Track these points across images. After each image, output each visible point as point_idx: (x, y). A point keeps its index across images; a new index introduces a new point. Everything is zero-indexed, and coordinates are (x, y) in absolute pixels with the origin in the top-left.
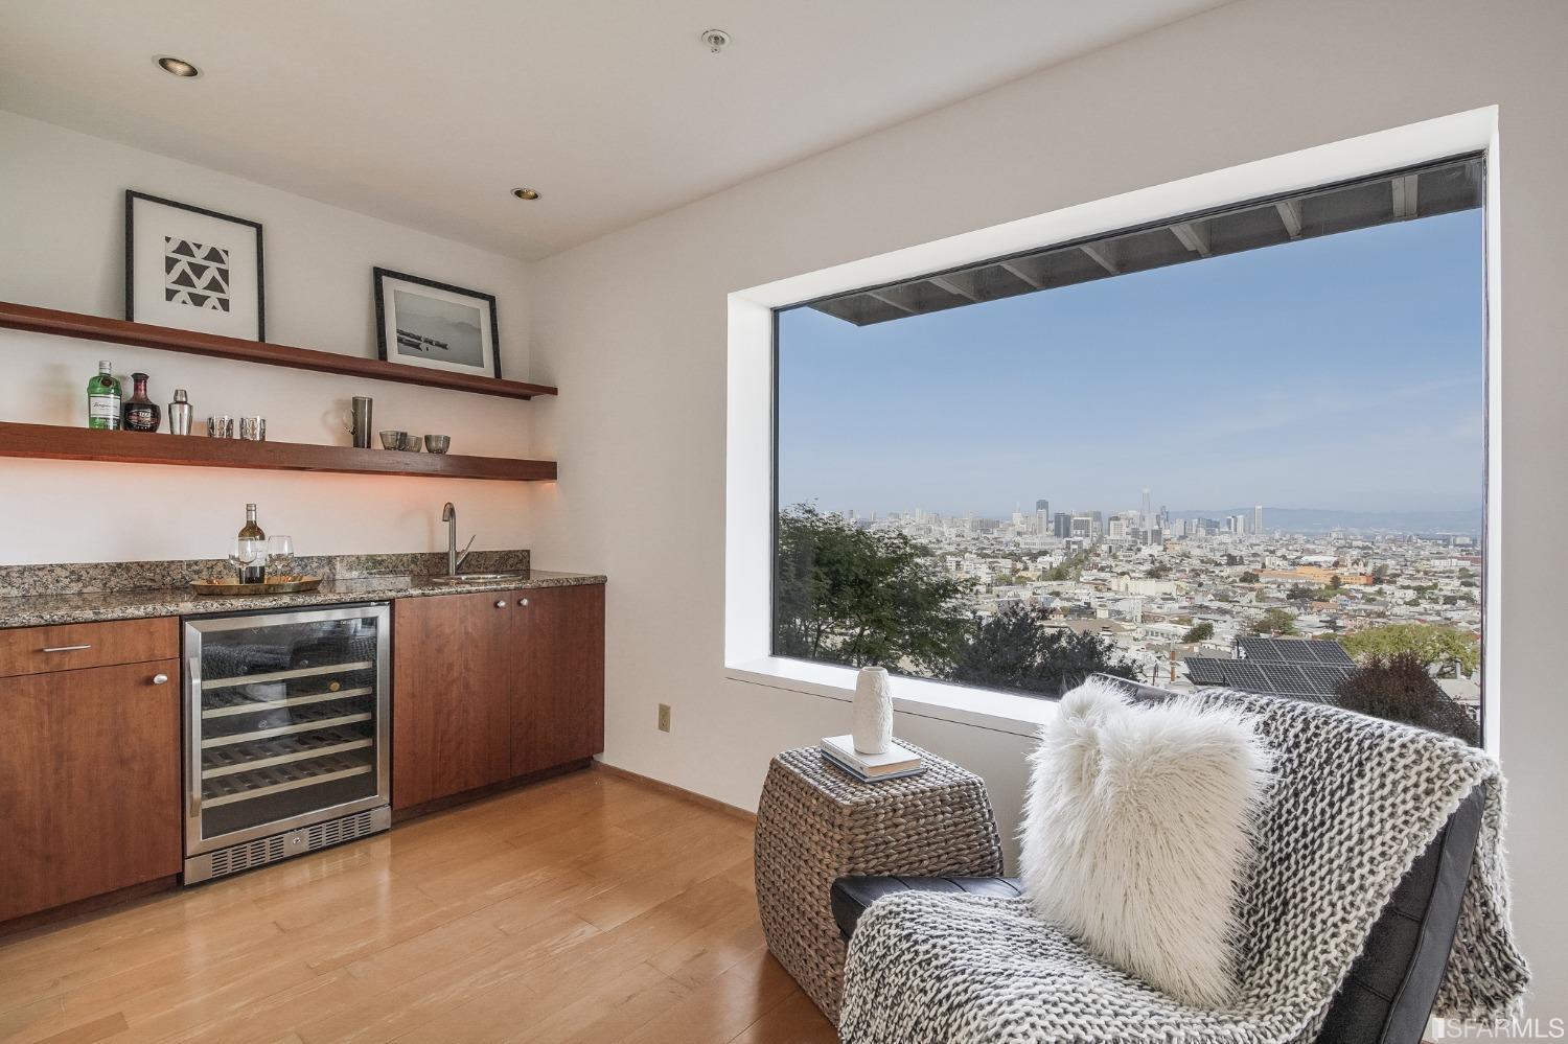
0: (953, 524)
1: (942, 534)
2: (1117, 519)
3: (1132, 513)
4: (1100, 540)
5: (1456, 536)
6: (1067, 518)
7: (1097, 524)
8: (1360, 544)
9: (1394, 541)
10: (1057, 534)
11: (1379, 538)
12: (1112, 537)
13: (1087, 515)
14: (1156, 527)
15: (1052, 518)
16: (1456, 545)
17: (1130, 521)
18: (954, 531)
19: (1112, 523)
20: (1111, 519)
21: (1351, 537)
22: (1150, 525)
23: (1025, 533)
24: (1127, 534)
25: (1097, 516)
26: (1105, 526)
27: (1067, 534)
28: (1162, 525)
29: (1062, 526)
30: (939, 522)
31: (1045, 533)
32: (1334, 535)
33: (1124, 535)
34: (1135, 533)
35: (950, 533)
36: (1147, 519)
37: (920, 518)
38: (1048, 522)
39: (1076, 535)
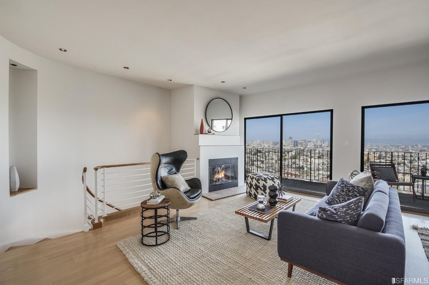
0: (267, 143)
1: (264, 146)
2: (310, 142)
3: (314, 140)
4: (306, 147)
5: (401, 145)
6: (297, 142)
7: (305, 143)
8: (375, 148)
9: (384, 147)
10: (294, 146)
11: (380, 146)
12: (309, 146)
13: (302, 141)
14: (320, 144)
15: (293, 142)
16: (401, 148)
17: (314, 142)
18: (267, 145)
19: (309, 143)
20: (308, 142)
21: (373, 146)
22: (319, 143)
23: (286, 146)
24: (313, 146)
25: (305, 141)
26: (307, 144)
27: (297, 146)
28: (322, 143)
29: (296, 144)
30: (263, 143)
31: (291, 146)
32: (368, 145)
33: (312, 146)
34: (315, 145)
35: (266, 146)
36: (318, 142)
37: (258, 142)
38: (292, 142)
39: (299, 146)
